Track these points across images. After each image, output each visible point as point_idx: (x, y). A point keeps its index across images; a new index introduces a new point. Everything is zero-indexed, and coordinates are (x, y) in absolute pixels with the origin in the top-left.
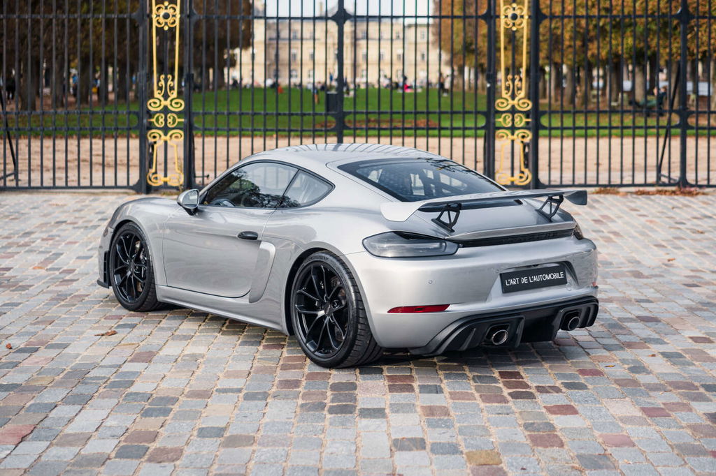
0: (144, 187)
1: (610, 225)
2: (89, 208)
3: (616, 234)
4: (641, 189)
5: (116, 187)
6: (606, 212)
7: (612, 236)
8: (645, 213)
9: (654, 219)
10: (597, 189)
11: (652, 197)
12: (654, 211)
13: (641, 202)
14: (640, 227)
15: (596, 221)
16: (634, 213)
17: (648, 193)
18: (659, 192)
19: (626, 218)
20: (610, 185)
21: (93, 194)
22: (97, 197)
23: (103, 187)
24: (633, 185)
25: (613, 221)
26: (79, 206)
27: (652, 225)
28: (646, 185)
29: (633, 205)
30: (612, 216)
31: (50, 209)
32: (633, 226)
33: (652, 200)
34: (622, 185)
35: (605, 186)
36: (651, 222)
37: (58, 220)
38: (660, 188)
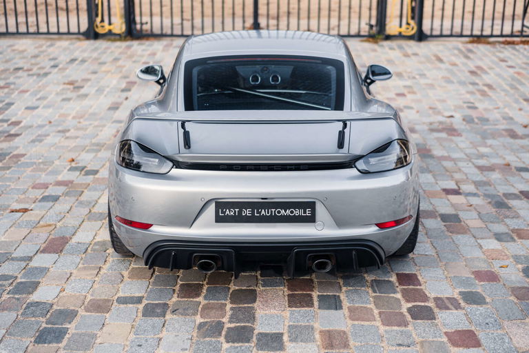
0: (92, 34)
1: (484, 76)
2: (45, 54)
3: (490, 86)
4: (508, 39)
5: (69, 33)
6: (480, 63)
7: (486, 89)
8: (513, 64)
9: (521, 71)
10: (471, 39)
11: (517, 47)
12: (519, 62)
13: (507, 52)
14: (510, 79)
15: (472, 73)
16: (503, 64)
17: (513, 43)
18: (523, 43)
19: (498, 70)
20: (482, 36)
21: (51, 39)
22: (53, 42)
23: (58, 33)
24: (502, 36)
25: (486, 73)
26: (36, 51)
27: (519, 77)
28: (512, 35)
29: (501, 56)
30: (485, 68)
31: (12, 55)
32: (504, 79)
33: (518, 51)
34: (492, 36)
35: (478, 37)
36: (519, 73)
37: (17, 66)
38: (524, 39)
